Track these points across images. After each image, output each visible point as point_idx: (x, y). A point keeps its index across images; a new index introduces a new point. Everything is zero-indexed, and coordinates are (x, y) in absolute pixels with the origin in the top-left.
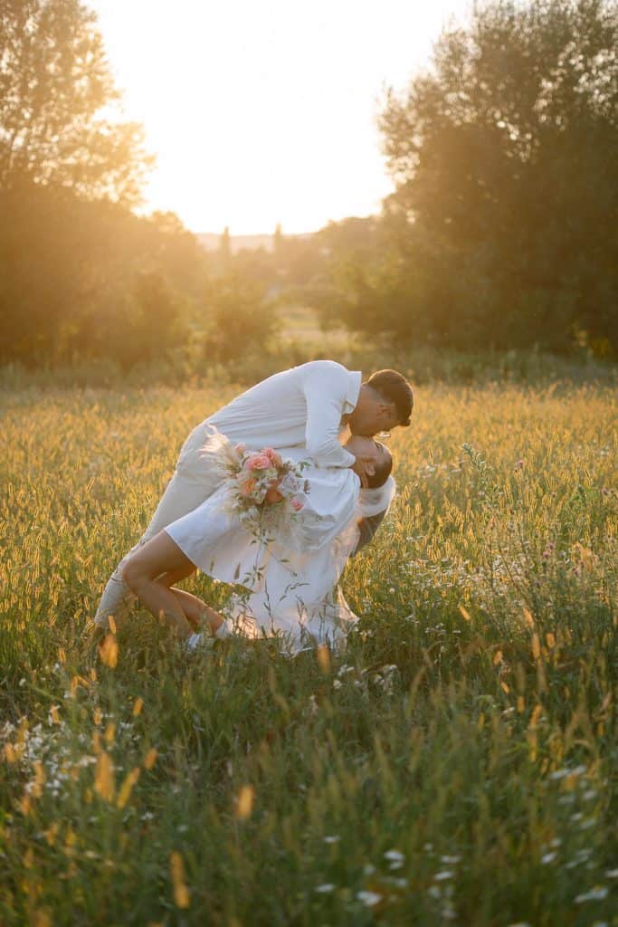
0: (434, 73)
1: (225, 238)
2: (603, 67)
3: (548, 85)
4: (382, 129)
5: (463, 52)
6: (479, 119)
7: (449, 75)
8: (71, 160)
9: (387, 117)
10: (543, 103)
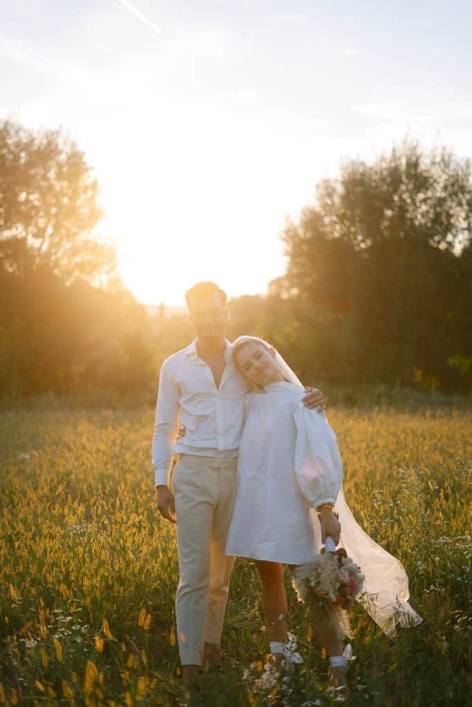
0: (315, 205)
1: (162, 308)
2: (425, 201)
3: (389, 213)
4: (284, 240)
5: (334, 190)
6: (344, 235)
7: (325, 206)
8: (77, 259)
9: (287, 232)
10: (386, 223)
